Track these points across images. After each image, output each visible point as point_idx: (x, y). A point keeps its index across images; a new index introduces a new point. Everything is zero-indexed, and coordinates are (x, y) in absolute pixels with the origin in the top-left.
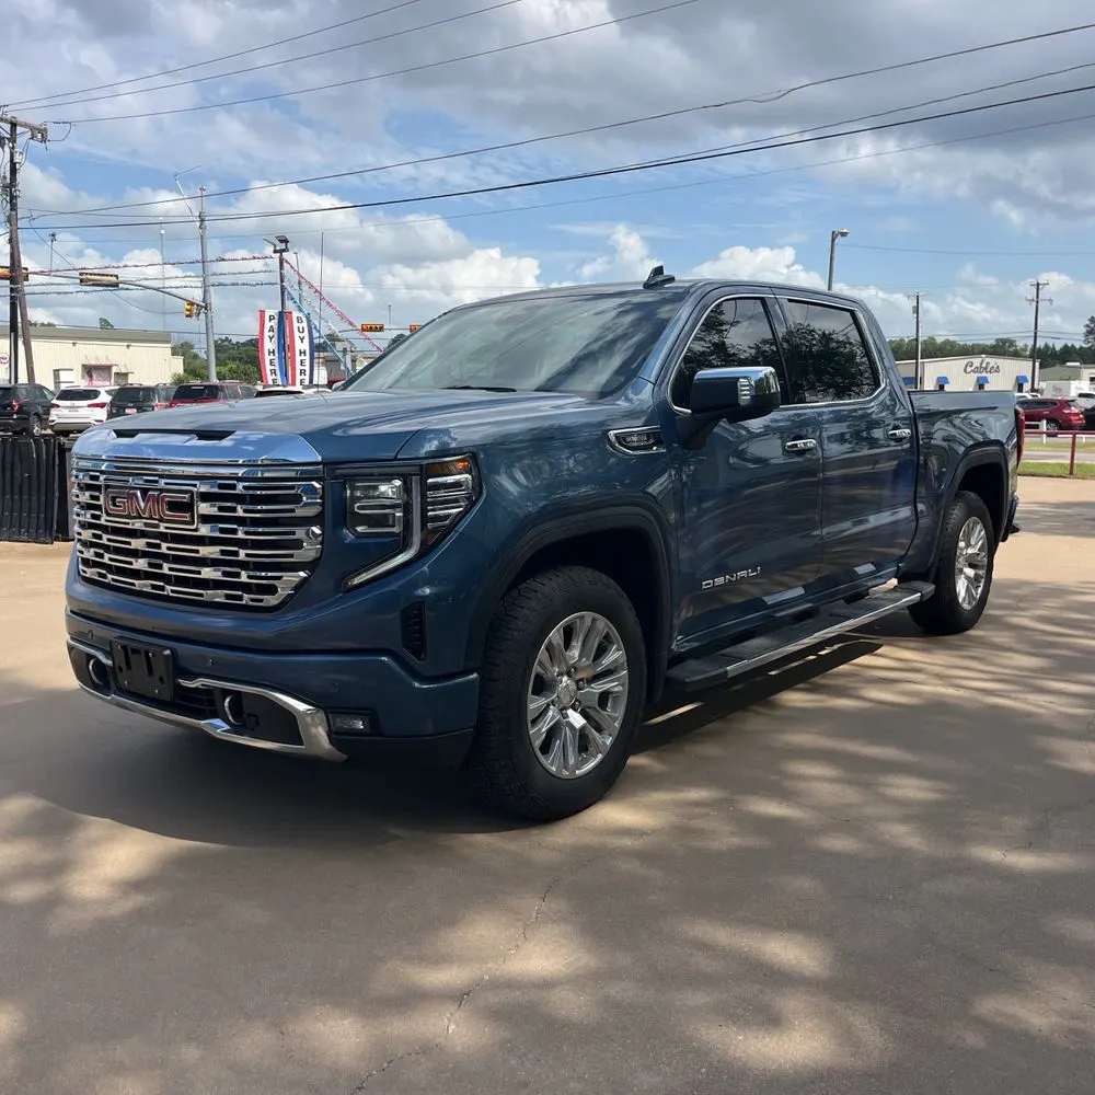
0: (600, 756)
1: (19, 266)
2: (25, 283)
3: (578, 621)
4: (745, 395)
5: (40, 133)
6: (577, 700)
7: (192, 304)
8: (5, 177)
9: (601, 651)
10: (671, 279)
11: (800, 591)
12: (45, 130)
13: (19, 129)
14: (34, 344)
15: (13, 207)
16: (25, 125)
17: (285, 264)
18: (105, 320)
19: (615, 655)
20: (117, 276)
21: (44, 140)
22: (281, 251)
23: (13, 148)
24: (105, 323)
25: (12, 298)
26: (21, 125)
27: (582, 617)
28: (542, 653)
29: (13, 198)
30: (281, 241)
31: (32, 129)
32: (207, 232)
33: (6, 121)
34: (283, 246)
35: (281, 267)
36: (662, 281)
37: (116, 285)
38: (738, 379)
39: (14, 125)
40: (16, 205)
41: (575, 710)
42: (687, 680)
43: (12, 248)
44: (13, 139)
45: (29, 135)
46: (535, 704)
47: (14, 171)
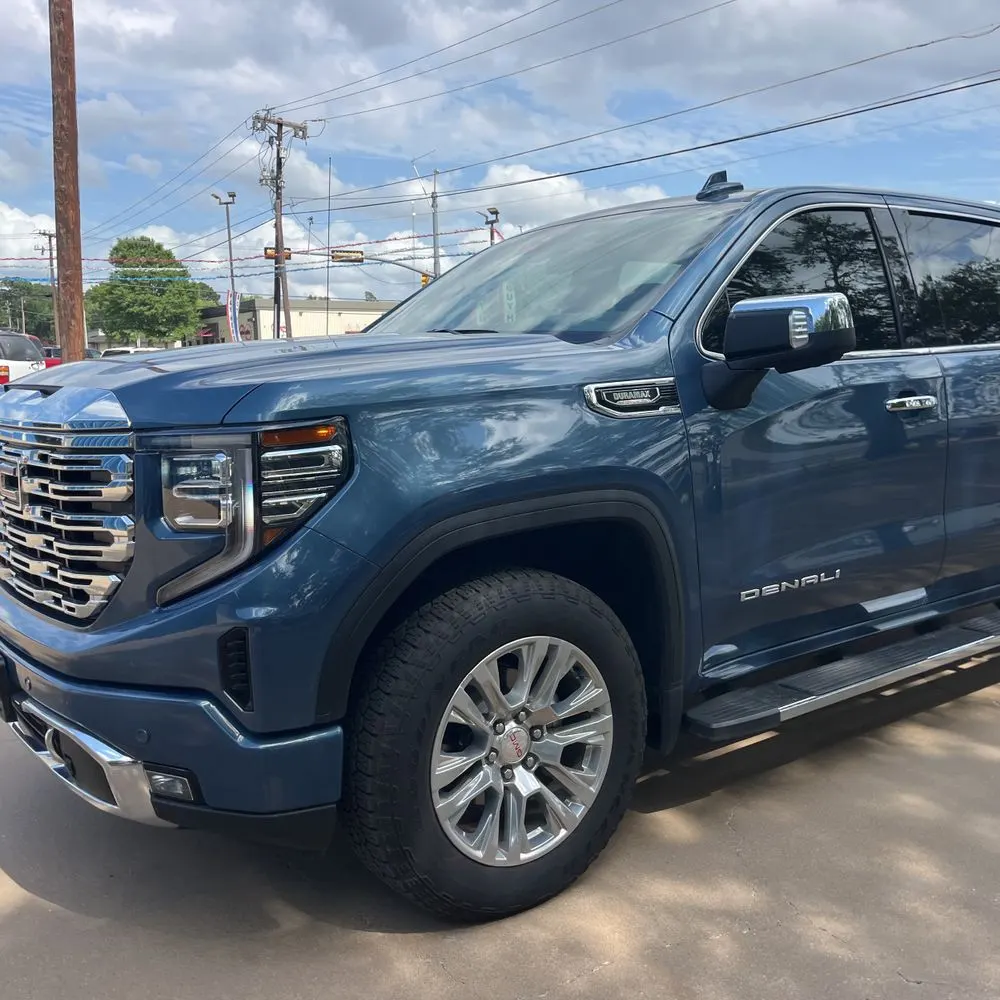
0: (563, 833)
1: (282, 247)
2: (287, 261)
3: (525, 650)
4: (801, 333)
5: (301, 131)
6: (529, 754)
7: (425, 275)
8: (273, 171)
9: (568, 687)
10: (739, 188)
11: (920, 593)
12: (305, 128)
13: (284, 129)
14: (294, 315)
15: (279, 197)
16: (289, 125)
17: (495, 234)
18: (370, 294)
19: (592, 692)
20: (362, 253)
21: (304, 137)
22: (492, 223)
23: (279, 145)
24: (370, 296)
25: (276, 275)
26: (287, 125)
27: (531, 644)
28: (460, 695)
29: (279, 188)
30: (492, 213)
31: (296, 128)
32: (438, 210)
33: (274, 122)
34: (493, 217)
35: (492, 237)
36: (725, 189)
37: (361, 261)
38: (791, 310)
39: (280, 125)
40: (280, 194)
41: (527, 768)
42: (715, 726)
43: (277, 231)
44: (279, 138)
45: (293, 133)
46: (447, 766)
47: (279, 164)
